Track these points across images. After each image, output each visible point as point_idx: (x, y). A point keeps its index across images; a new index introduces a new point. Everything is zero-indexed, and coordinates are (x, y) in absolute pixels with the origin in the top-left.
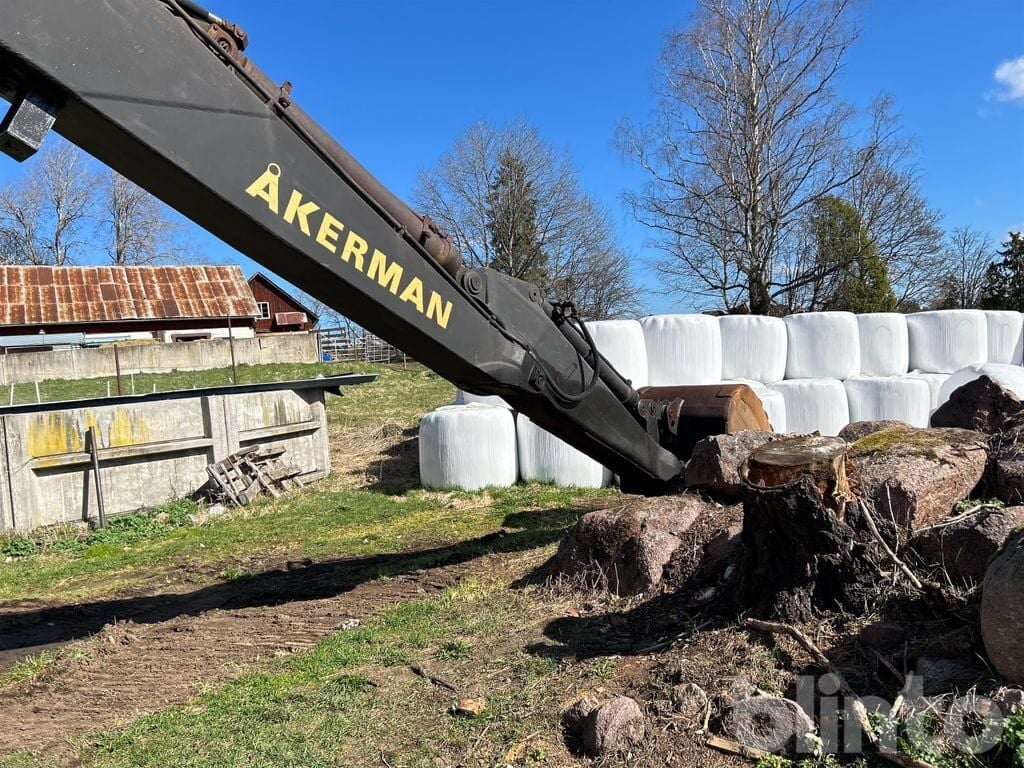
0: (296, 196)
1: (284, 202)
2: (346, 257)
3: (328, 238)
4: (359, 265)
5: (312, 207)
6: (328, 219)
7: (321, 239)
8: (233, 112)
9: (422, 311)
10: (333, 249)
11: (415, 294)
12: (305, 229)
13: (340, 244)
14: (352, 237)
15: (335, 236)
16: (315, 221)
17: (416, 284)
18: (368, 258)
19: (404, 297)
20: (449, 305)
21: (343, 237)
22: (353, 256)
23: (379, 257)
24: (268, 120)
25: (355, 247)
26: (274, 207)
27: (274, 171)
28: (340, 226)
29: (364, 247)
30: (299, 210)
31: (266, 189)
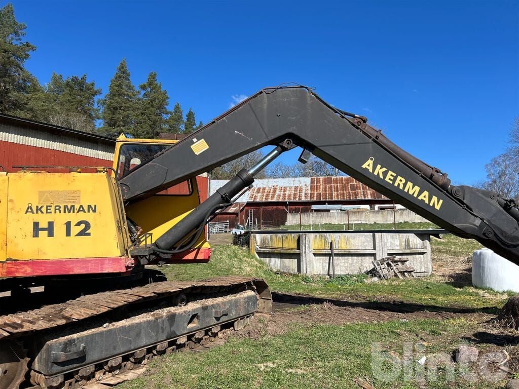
0: (379, 166)
1: (374, 169)
2: (396, 185)
3: (390, 179)
4: (401, 187)
5: (384, 169)
6: (390, 173)
7: (387, 179)
8: (359, 143)
9: (428, 203)
10: (391, 182)
11: (425, 197)
12: (381, 176)
13: (394, 181)
14: (399, 178)
15: (392, 178)
16: (385, 174)
17: (426, 193)
18: (405, 185)
19: (420, 198)
20: (441, 201)
21: (395, 178)
22: (399, 184)
23: (410, 184)
24: (370, 144)
25: (400, 181)
26: (371, 171)
27: (372, 159)
28: (395, 175)
29: (404, 181)
30: (379, 171)
31: (369, 165)
